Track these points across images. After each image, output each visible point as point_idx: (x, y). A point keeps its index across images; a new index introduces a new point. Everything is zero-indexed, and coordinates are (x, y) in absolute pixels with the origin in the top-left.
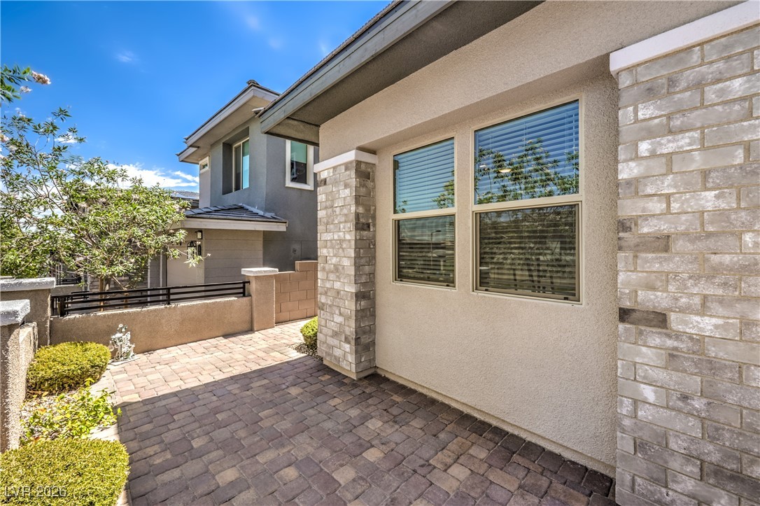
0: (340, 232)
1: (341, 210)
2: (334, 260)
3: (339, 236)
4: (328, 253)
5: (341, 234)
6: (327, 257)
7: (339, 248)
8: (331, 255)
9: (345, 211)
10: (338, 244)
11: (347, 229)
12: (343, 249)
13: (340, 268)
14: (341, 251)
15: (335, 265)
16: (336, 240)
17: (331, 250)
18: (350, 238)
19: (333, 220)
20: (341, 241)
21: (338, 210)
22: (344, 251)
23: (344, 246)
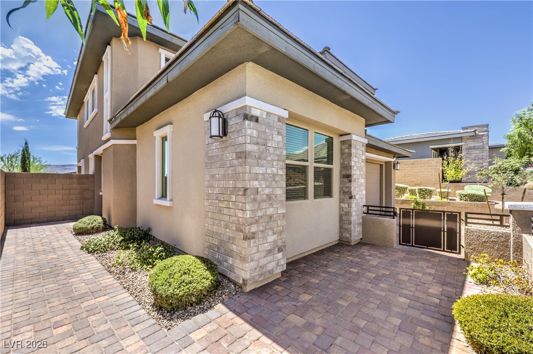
0: (273, 167)
1: (275, 150)
2: (267, 191)
3: (272, 171)
4: (260, 185)
5: (274, 170)
6: (258, 188)
7: (272, 181)
8: (264, 186)
9: (278, 152)
10: (271, 177)
11: (279, 167)
12: (276, 182)
13: (273, 196)
14: (274, 183)
15: (267, 195)
16: (269, 174)
17: (263, 182)
18: (282, 173)
19: (266, 157)
20: (274, 175)
21: (271, 150)
22: (277, 183)
23: (277, 179)
